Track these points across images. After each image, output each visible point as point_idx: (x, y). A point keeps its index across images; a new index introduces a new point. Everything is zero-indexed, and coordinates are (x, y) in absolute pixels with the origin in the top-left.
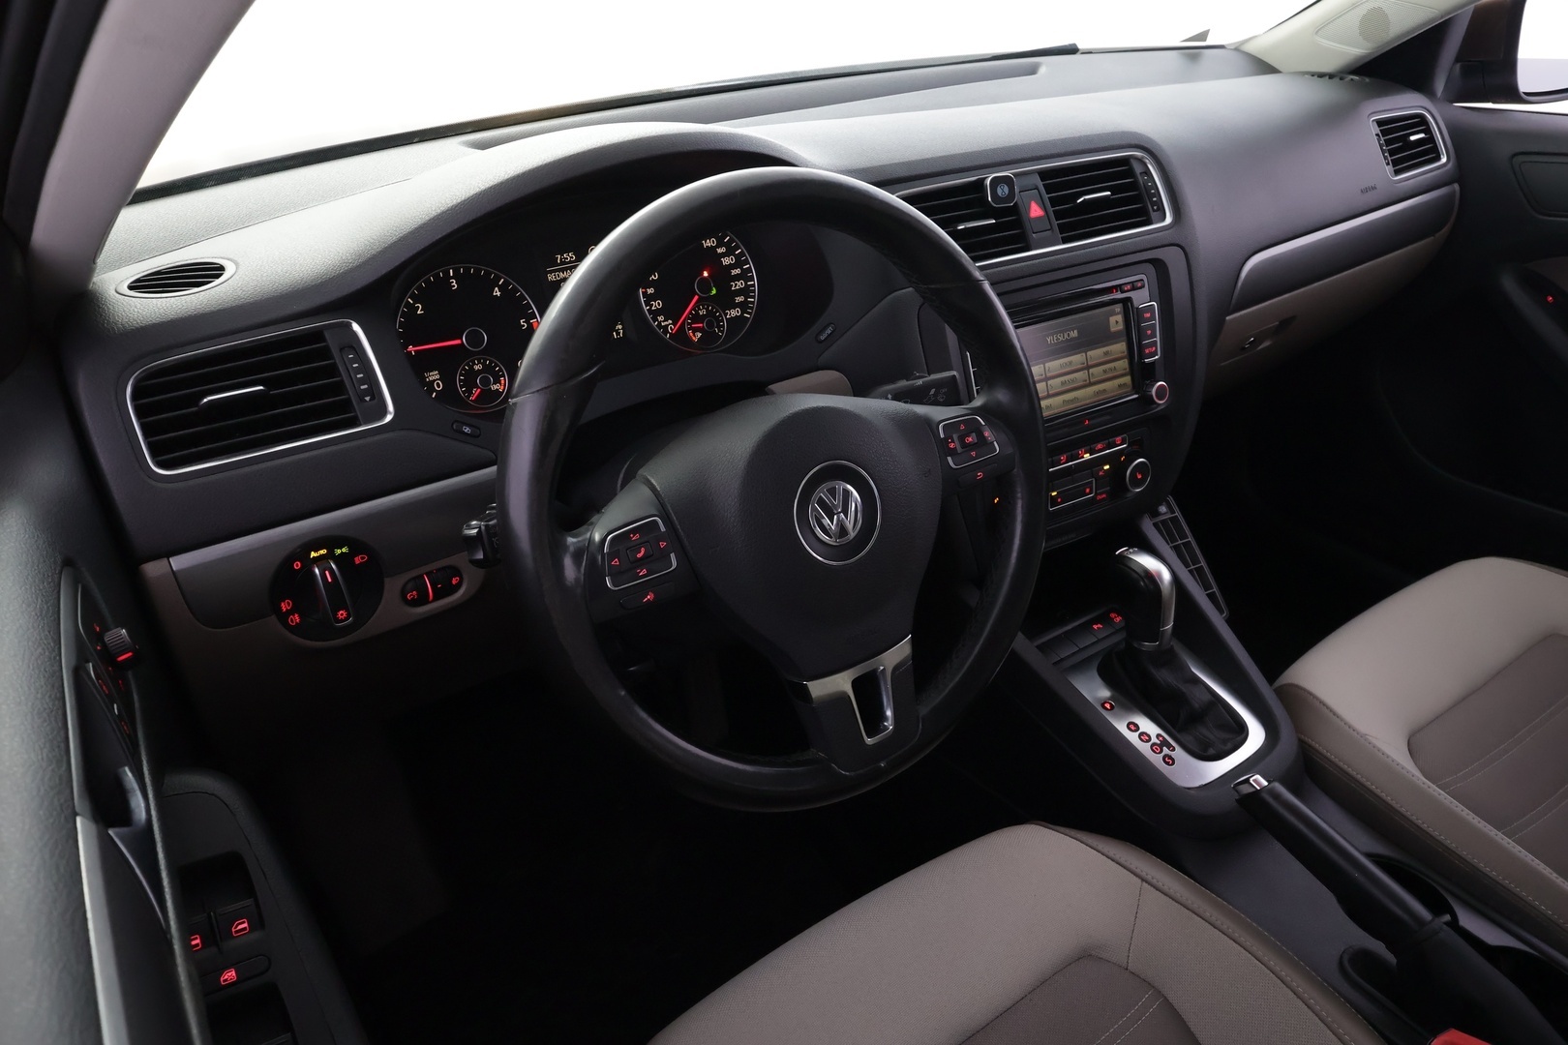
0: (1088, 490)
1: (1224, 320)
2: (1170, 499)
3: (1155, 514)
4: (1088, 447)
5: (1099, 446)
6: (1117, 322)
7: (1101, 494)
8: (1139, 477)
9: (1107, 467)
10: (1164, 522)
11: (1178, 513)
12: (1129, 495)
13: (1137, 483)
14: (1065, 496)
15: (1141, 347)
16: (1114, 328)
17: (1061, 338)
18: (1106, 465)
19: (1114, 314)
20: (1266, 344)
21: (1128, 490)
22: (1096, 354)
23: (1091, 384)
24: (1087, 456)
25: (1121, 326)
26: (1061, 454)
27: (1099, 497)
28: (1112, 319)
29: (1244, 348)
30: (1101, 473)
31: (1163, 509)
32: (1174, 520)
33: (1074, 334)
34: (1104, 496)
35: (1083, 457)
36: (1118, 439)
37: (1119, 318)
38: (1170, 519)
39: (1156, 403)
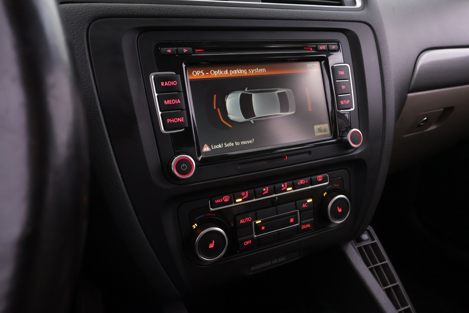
0: (292, 220)
1: (406, 97)
2: (370, 228)
3: (359, 240)
4: (291, 182)
5: (302, 182)
7: (305, 224)
8: (340, 210)
9: (310, 201)
10: (366, 247)
11: (377, 241)
12: (332, 226)
13: (339, 216)
14: (269, 225)
15: (339, 99)
18: (309, 198)
20: (433, 127)
21: (331, 223)
24: (290, 190)
26: (264, 186)
27: (304, 227)
29: (419, 126)
30: (304, 206)
31: (365, 236)
32: (374, 245)
34: (308, 226)
35: (286, 191)
36: (320, 177)
38: (371, 244)
39: (352, 147)
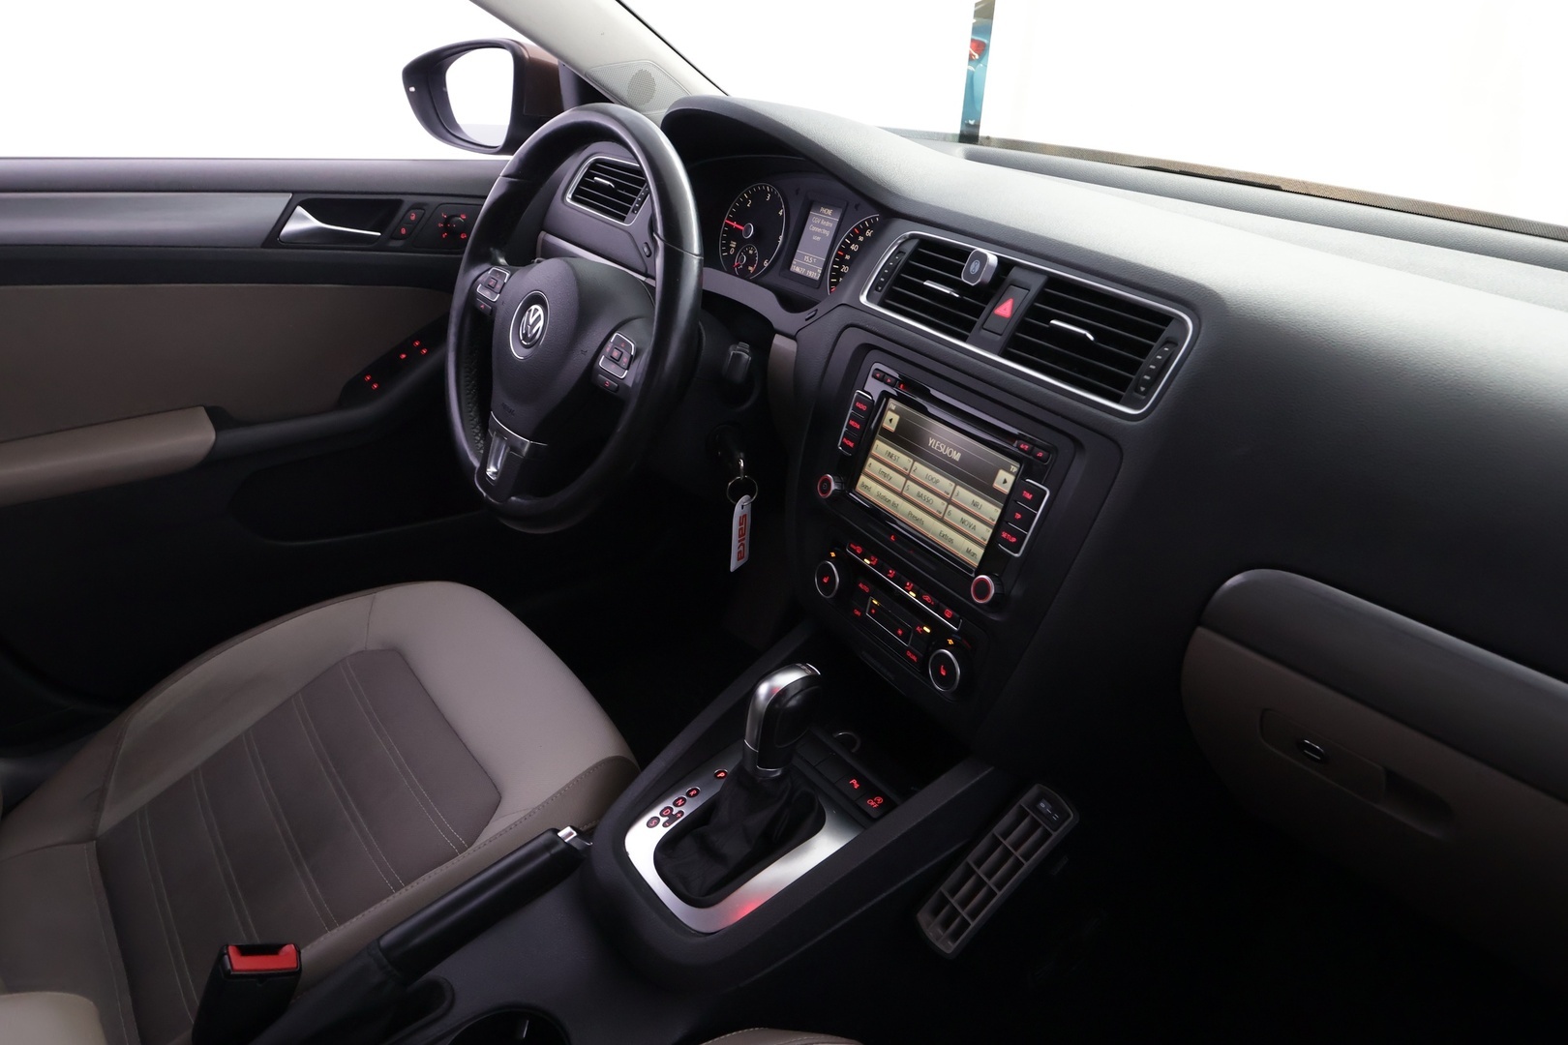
0: (900, 633)
1: (1195, 629)
4: (916, 586)
5: (927, 598)
6: (1005, 482)
7: (912, 652)
8: (943, 673)
9: (927, 630)
14: (883, 616)
16: (998, 485)
17: (942, 450)
18: (927, 625)
19: (1008, 470)
22: (966, 495)
23: (942, 520)
24: (912, 595)
25: (1006, 489)
26: (894, 569)
27: (908, 653)
28: (1002, 475)
30: (918, 629)
33: (957, 456)
34: (915, 658)
35: (909, 592)
36: (948, 611)
37: (1011, 479)
